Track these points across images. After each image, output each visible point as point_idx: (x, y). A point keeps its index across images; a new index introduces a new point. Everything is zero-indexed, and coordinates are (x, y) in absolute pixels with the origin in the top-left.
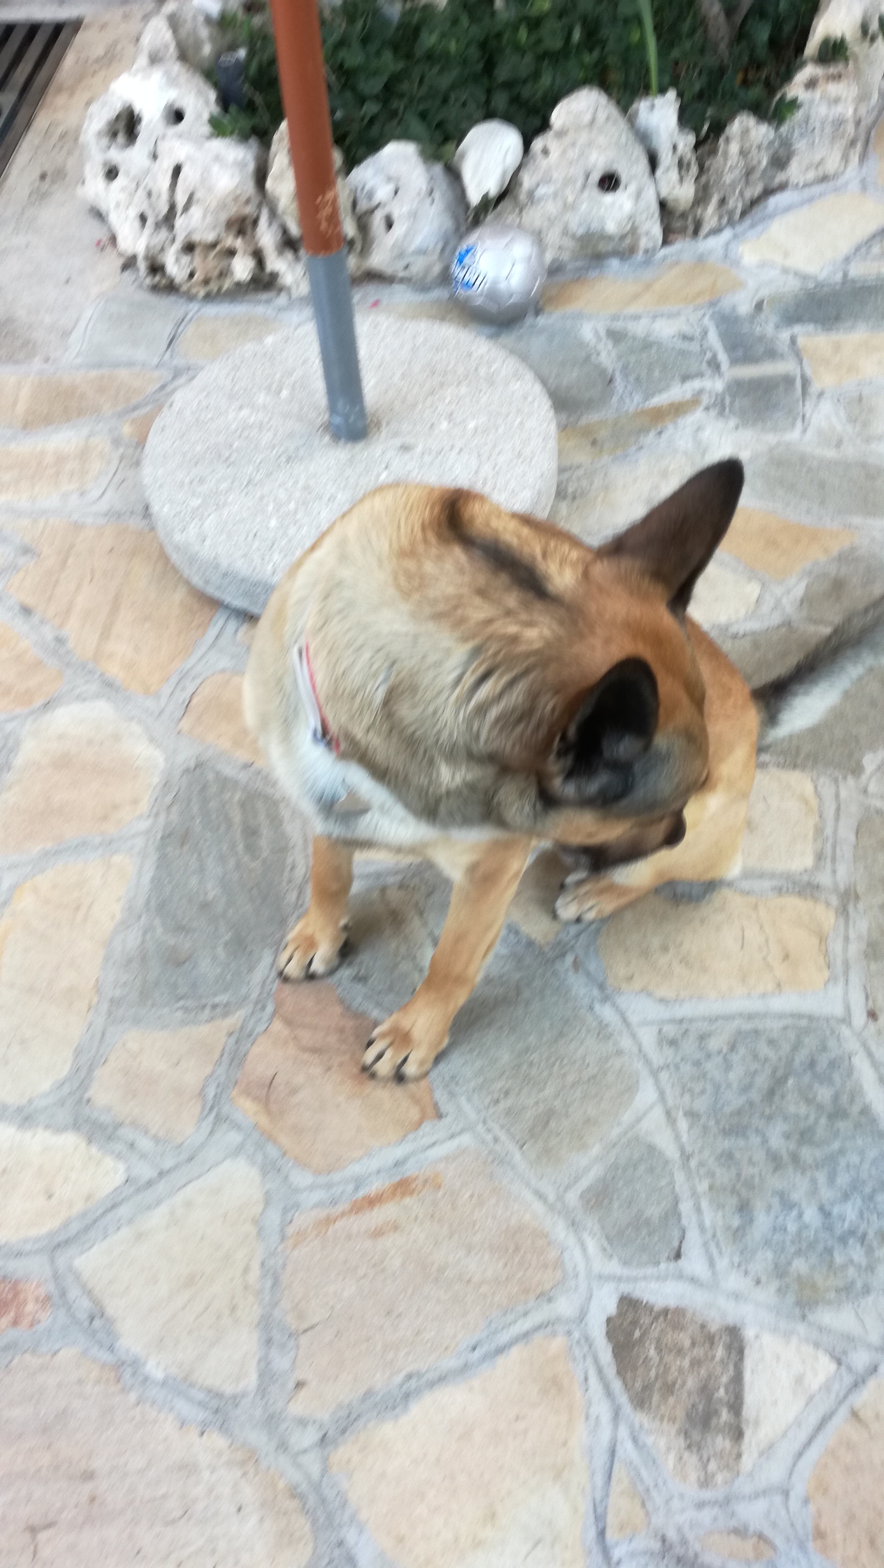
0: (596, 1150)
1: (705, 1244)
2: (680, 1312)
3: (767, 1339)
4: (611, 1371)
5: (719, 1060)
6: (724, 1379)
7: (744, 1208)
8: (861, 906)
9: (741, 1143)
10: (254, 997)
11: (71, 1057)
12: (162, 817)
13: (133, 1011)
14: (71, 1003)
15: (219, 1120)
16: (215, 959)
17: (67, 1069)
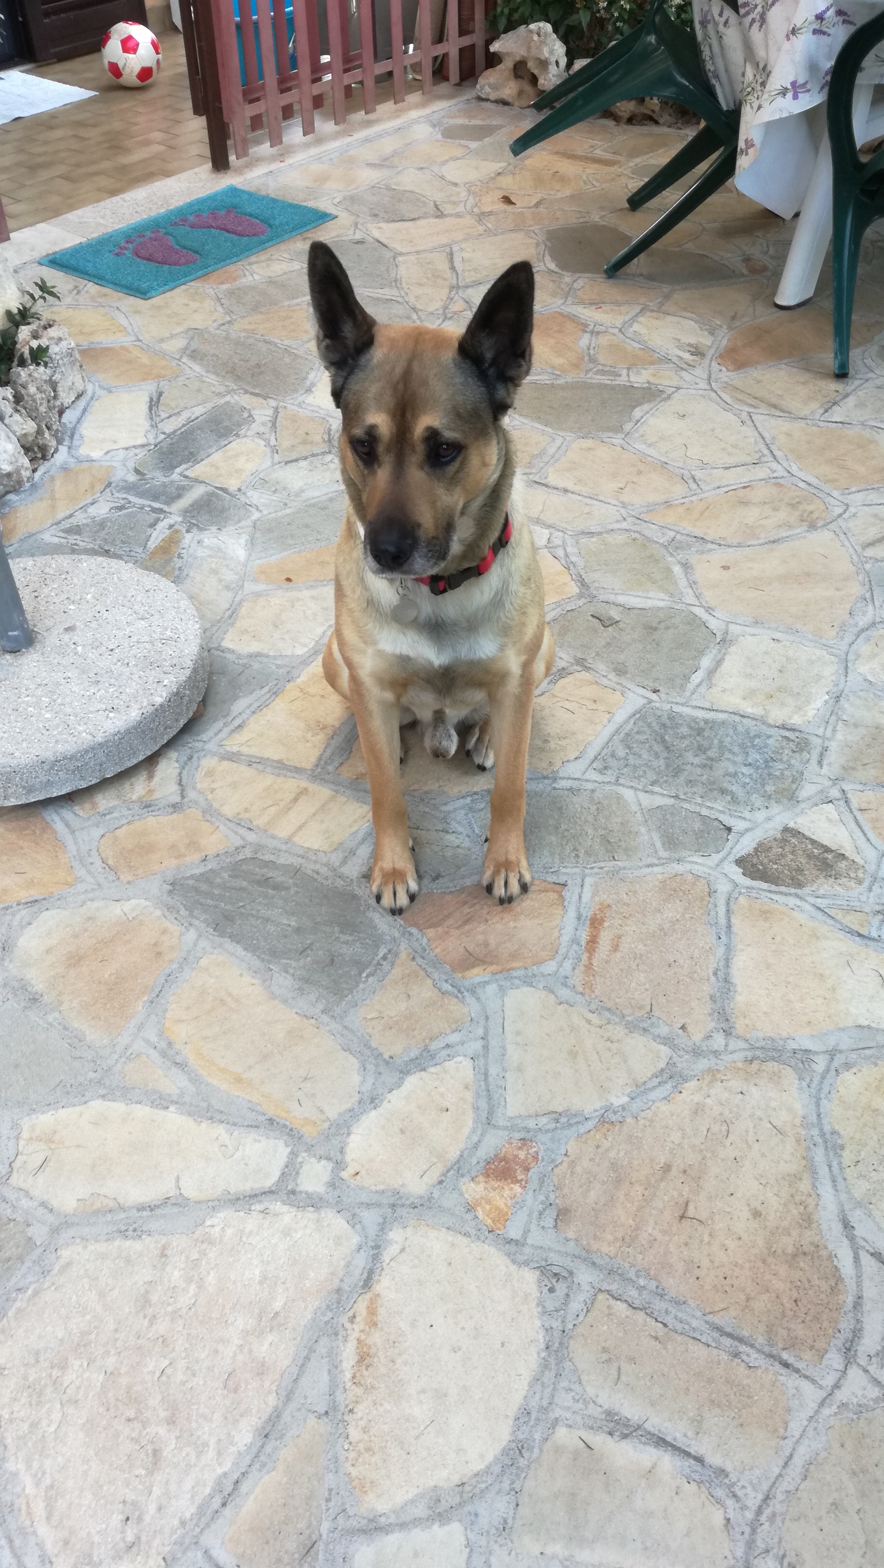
0: (643, 830)
1: (731, 815)
2: (760, 844)
3: (800, 820)
4: (773, 888)
5: (631, 757)
6: (810, 846)
7: (723, 791)
8: (590, 661)
9: (686, 773)
10: (397, 935)
11: (346, 1054)
12: (196, 922)
13: (344, 1003)
14: (302, 1037)
15: (473, 991)
16: (346, 942)
17: (354, 1061)
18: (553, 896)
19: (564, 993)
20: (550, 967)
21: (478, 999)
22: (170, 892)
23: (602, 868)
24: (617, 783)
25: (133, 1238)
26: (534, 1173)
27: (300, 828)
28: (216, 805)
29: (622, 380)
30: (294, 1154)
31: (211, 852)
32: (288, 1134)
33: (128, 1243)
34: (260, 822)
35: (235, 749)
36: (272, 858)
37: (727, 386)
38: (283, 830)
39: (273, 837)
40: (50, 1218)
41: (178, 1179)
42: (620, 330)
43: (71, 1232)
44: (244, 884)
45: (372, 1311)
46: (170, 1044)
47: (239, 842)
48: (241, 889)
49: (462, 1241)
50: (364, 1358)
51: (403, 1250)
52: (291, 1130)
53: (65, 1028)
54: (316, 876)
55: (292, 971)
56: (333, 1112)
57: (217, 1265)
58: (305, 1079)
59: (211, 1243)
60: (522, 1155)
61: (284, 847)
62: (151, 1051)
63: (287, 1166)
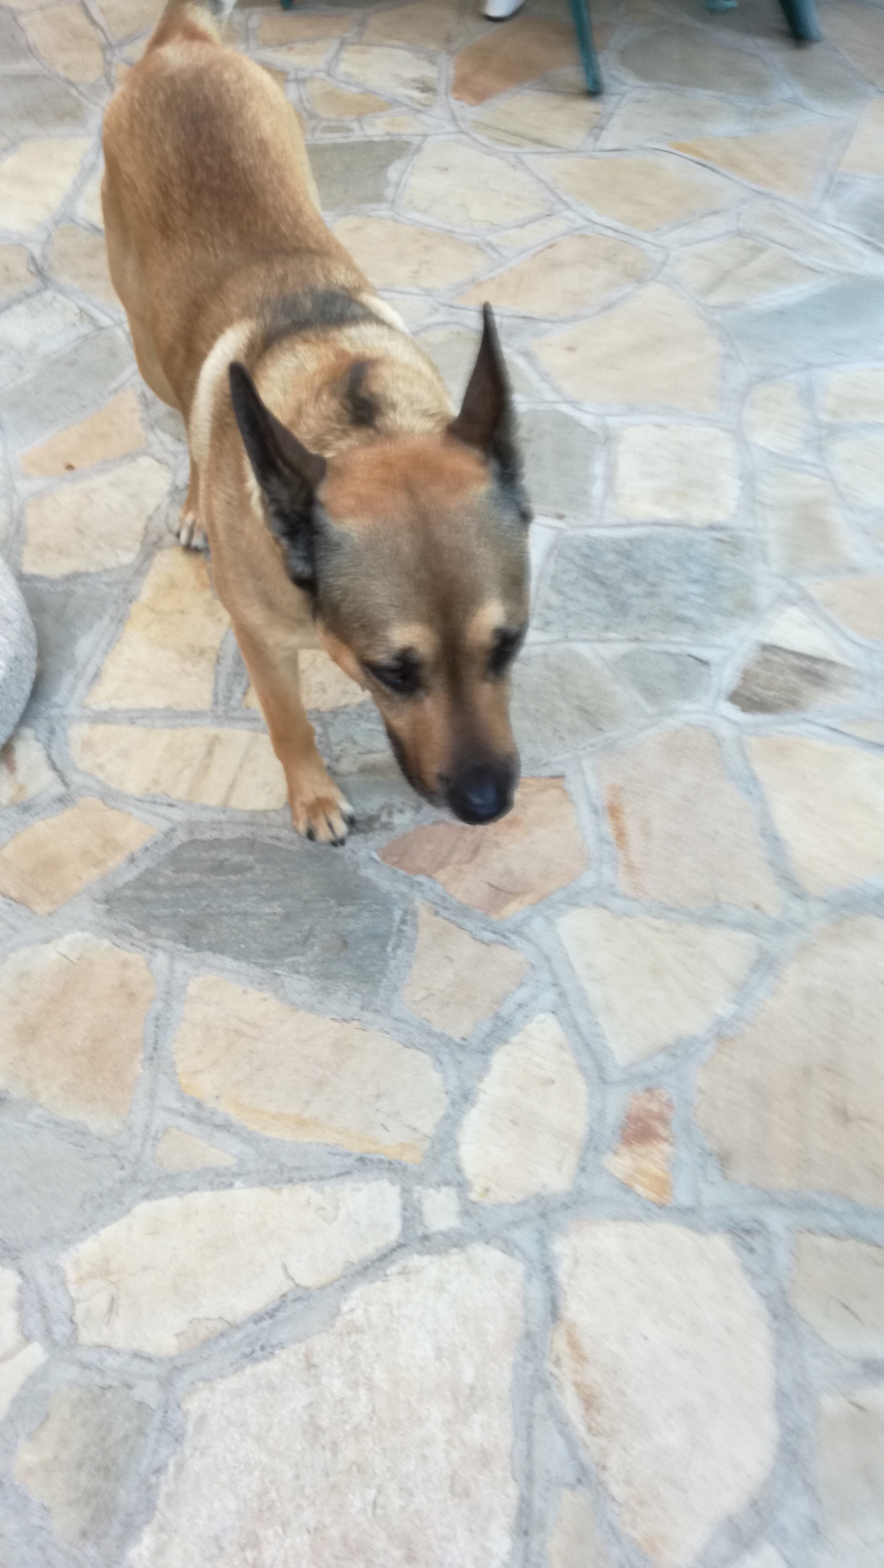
1: (700, 646)
2: (744, 672)
3: (772, 633)
4: (777, 717)
6: (796, 661)
9: (634, 608)
10: (405, 889)
11: (413, 1051)
12: (160, 942)
13: (381, 991)
14: (351, 1046)
15: (517, 932)
16: (352, 916)
17: (424, 1056)
18: (554, 793)
19: (617, 904)
20: (588, 879)
21: (529, 940)
22: (109, 912)
23: (593, 745)
24: (567, 639)
25: (266, 1358)
26: (675, 1125)
27: (232, 787)
28: (114, 785)
29: (357, 136)
30: (406, 1192)
31: (135, 846)
32: (389, 1170)
33: (262, 1366)
34: (179, 792)
35: (104, 706)
36: (215, 834)
37: (478, 125)
38: (212, 796)
39: (205, 808)
40: (152, 1369)
41: (285, 1268)
42: (329, 74)
43: (187, 1377)
44: (196, 877)
45: (574, 1344)
46: (199, 1105)
47: (166, 826)
48: (193, 885)
49: (634, 1228)
50: (589, 1402)
51: (576, 1262)
52: (390, 1163)
53: (58, 1124)
54: (278, 844)
55: (303, 969)
56: (427, 1124)
57: (378, 1355)
58: (378, 1096)
59: (359, 1330)
60: (654, 1107)
61: (223, 817)
62: (181, 1121)
63: (405, 1209)
